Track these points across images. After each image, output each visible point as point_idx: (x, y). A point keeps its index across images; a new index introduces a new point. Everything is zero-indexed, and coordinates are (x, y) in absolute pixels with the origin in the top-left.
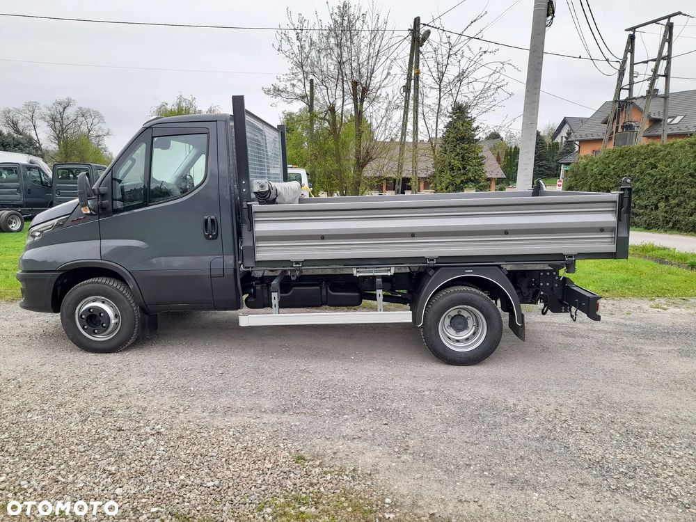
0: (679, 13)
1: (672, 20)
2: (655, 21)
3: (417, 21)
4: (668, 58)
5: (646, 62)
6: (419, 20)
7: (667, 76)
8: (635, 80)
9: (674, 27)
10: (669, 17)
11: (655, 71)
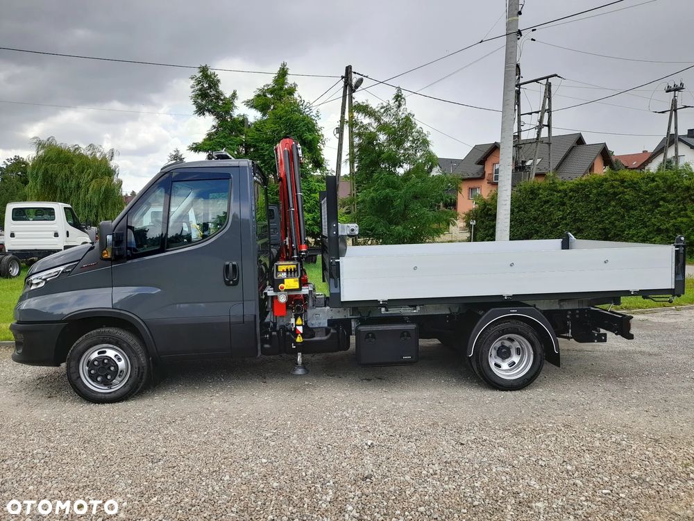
0: (556, 75)
1: (550, 80)
2: (536, 81)
3: (349, 70)
4: (549, 111)
5: (531, 114)
6: (351, 68)
7: (549, 126)
8: (522, 128)
9: (552, 86)
10: (547, 78)
11: (541, 121)
